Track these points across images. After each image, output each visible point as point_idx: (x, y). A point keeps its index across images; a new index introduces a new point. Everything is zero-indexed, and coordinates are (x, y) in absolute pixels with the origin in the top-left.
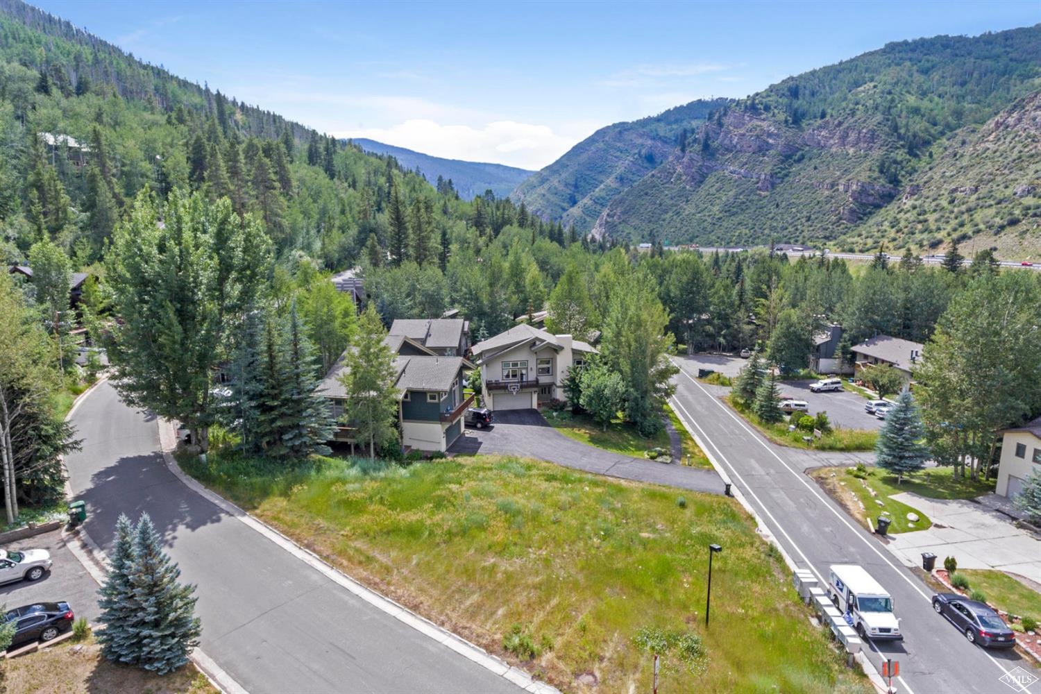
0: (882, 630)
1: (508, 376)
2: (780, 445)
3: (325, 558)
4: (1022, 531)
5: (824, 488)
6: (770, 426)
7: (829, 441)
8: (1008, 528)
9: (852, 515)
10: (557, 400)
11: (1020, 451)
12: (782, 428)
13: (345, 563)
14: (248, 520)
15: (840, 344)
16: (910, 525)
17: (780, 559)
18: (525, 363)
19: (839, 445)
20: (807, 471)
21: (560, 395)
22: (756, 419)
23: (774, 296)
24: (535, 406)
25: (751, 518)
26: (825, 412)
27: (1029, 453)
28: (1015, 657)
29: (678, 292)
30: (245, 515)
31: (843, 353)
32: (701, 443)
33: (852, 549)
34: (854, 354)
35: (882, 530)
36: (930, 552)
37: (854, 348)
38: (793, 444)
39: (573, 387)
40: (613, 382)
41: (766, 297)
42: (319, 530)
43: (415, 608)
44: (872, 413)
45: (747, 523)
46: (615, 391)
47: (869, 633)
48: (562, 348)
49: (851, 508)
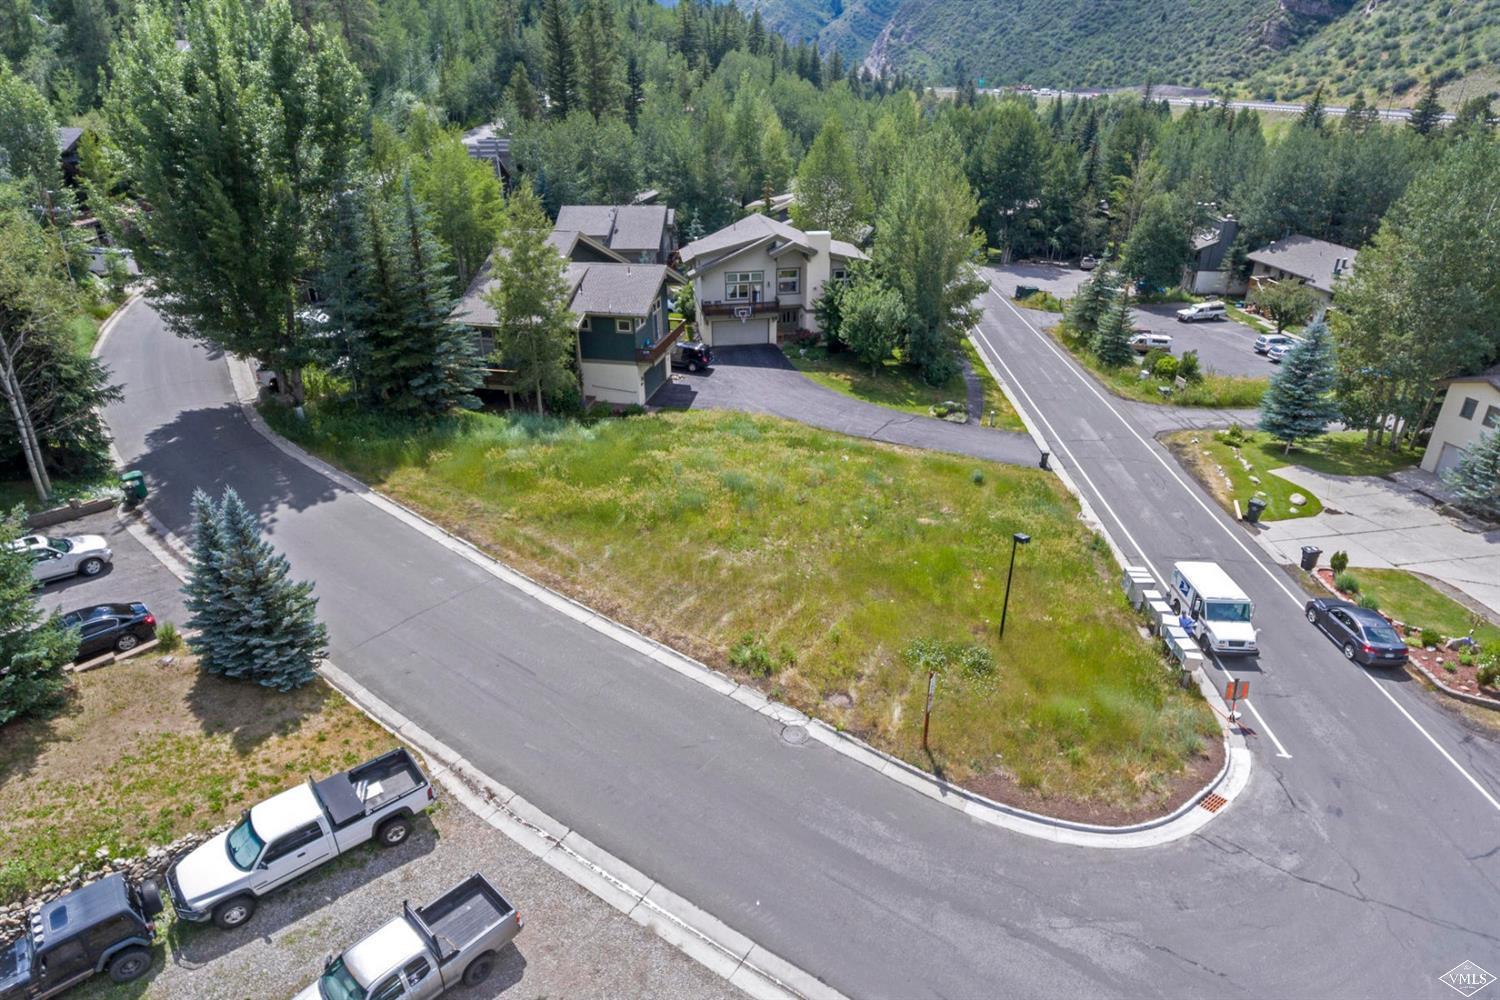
0: (1232, 643)
1: (733, 295)
2: (1125, 399)
3: (486, 549)
5: (1179, 460)
6: (1112, 371)
7: (1197, 392)
8: (1427, 514)
9: (1213, 496)
10: (807, 331)
11: (1468, 409)
12: (1131, 374)
13: (513, 555)
14: (373, 498)
15: (1232, 250)
16: (1293, 510)
17: (1107, 554)
18: (759, 275)
19: (1209, 399)
20: (1159, 436)
21: (810, 323)
22: (1093, 359)
23: (1142, 171)
24: (773, 339)
25: (1073, 499)
26: (1195, 352)
27: (1480, 412)
28: (1405, 677)
29: (994, 165)
30: (367, 491)
31: (1234, 263)
32: (1011, 396)
33: (1207, 541)
34: (1251, 264)
35: (1253, 516)
36: (1313, 545)
37: (1251, 256)
38: (1143, 397)
39: (830, 311)
40: (888, 304)
41: (1129, 174)
42: (473, 513)
43: (611, 613)
44: (1263, 353)
45: (1069, 505)
46: (891, 318)
47: (1215, 648)
48: (815, 252)
49: (1214, 486)
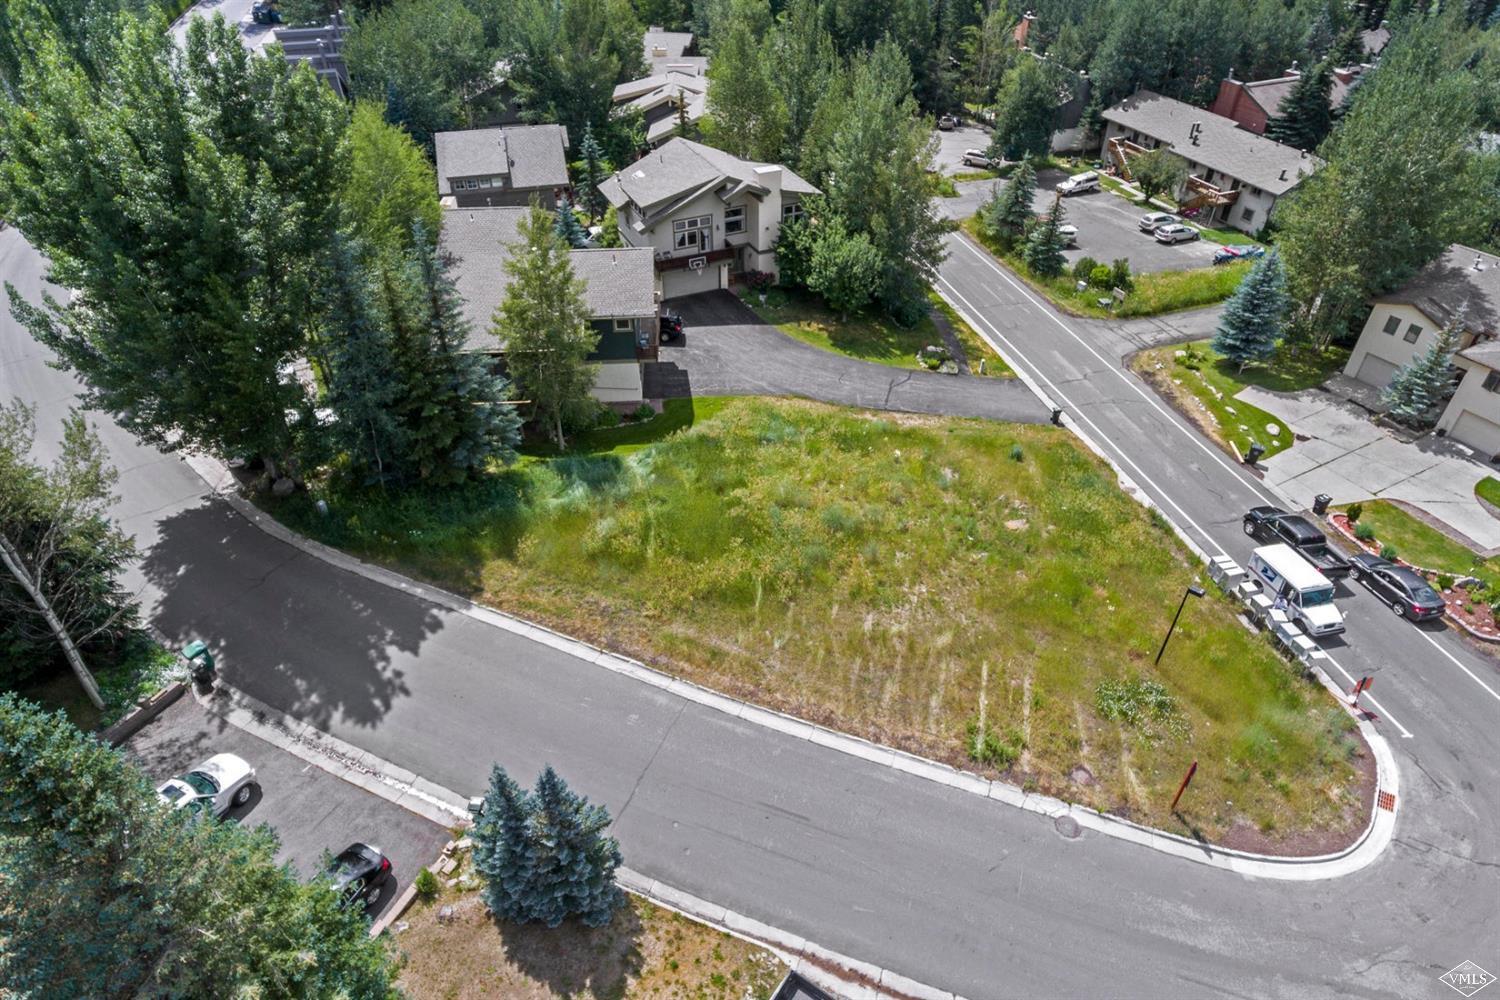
1: (682, 243)
2: (1072, 315)
3: (653, 664)
4: (1384, 431)
5: (1158, 393)
6: (1048, 281)
7: (1132, 304)
9: (1207, 436)
11: (1392, 326)
12: (1068, 285)
13: (687, 667)
16: (1276, 443)
17: (1169, 532)
18: (707, 220)
19: (1145, 308)
20: (1128, 361)
22: (1022, 265)
24: (725, 284)
25: (1104, 464)
27: (1402, 329)
28: (1442, 627)
31: (1091, 124)
33: (1233, 497)
34: (1105, 123)
35: (1252, 459)
37: (1108, 114)
38: (1089, 312)
43: (828, 722)
44: (1151, 233)
45: (1104, 472)
47: (1313, 631)
48: (767, 192)
49: (1202, 423)
